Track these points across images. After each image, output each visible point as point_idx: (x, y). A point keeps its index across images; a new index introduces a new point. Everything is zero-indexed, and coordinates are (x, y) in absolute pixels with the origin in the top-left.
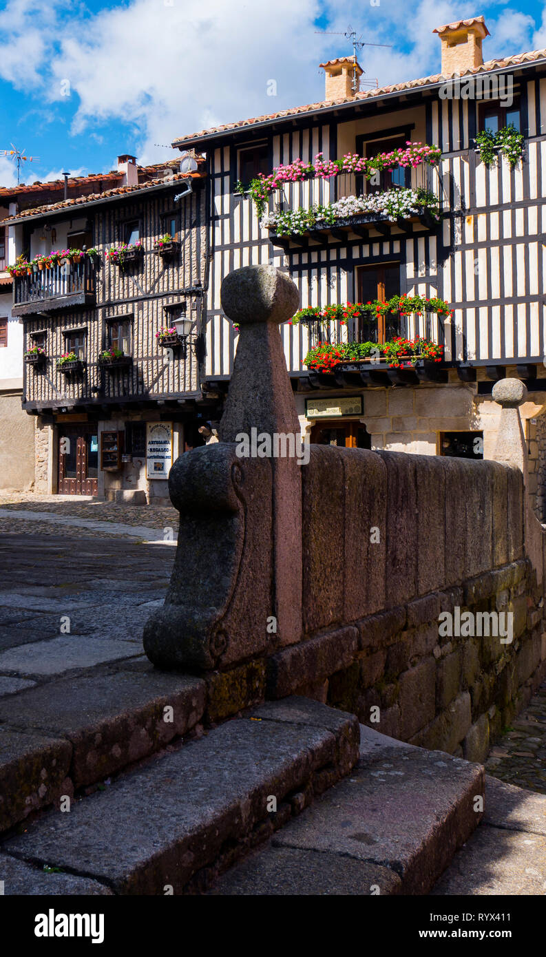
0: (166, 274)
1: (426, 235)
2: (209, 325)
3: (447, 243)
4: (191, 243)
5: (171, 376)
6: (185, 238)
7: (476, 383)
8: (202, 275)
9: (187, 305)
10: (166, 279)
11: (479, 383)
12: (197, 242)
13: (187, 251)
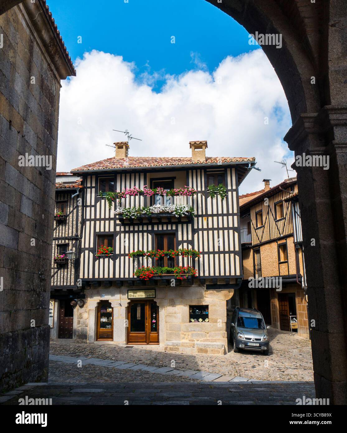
0: (58, 229)
1: (187, 223)
2: (82, 255)
3: (196, 227)
4: (73, 216)
5: (59, 278)
6: (70, 213)
7: (205, 285)
8: (79, 231)
9: (70, 244)
10: (58, 231)
11: (206, 285)
12: (76, 216)
13: (71, 220)
